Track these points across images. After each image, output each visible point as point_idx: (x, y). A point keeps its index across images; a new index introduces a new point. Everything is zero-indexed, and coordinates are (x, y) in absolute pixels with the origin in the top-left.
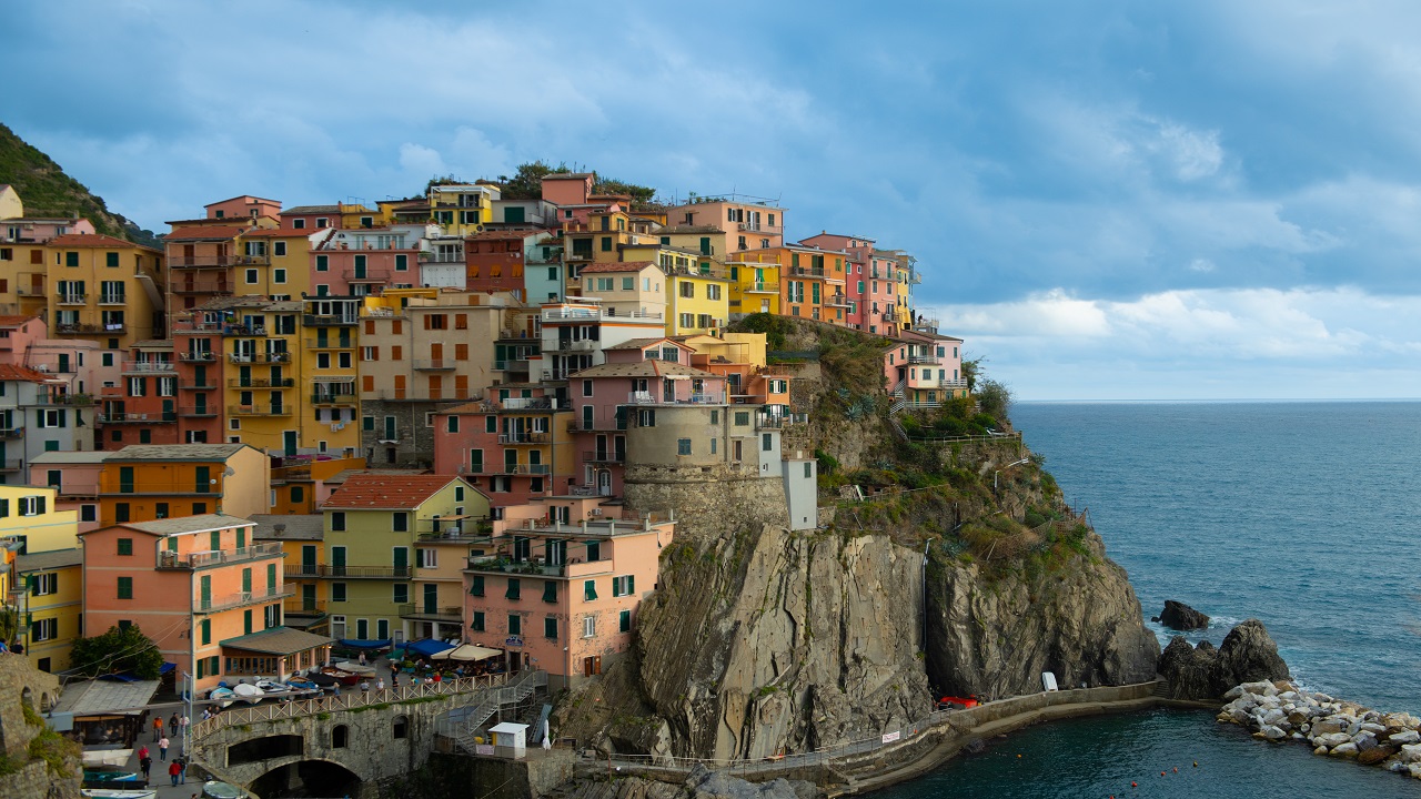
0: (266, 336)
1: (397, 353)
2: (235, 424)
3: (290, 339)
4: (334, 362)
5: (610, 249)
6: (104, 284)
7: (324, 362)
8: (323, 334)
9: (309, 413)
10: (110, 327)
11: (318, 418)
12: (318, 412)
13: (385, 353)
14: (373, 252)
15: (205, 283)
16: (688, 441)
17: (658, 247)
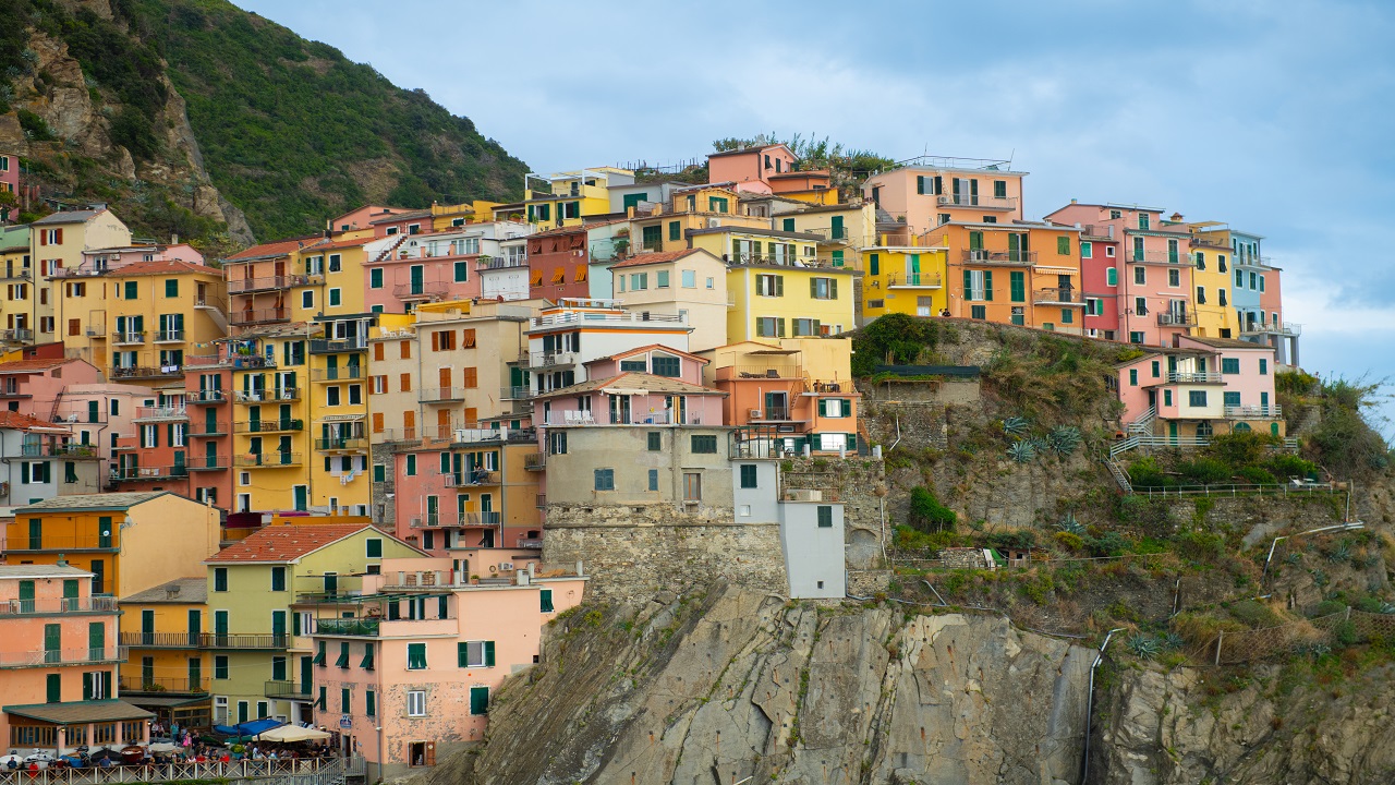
0: (275, 368)
1: (405, 382)
2: (246, 481)
3: (301, 371)
4: (345, 396)
5: (678, 238)
6: (163, 318)
7: (334, 399)
8: (332, 362)
9: (318, 460)
10: (165, 370)
11: (328, 468)
12: (328, 461)
13: (395, 384)
14: (430, 260)
15: (263, 310)
16: (610, 472)
17: (727, 230)
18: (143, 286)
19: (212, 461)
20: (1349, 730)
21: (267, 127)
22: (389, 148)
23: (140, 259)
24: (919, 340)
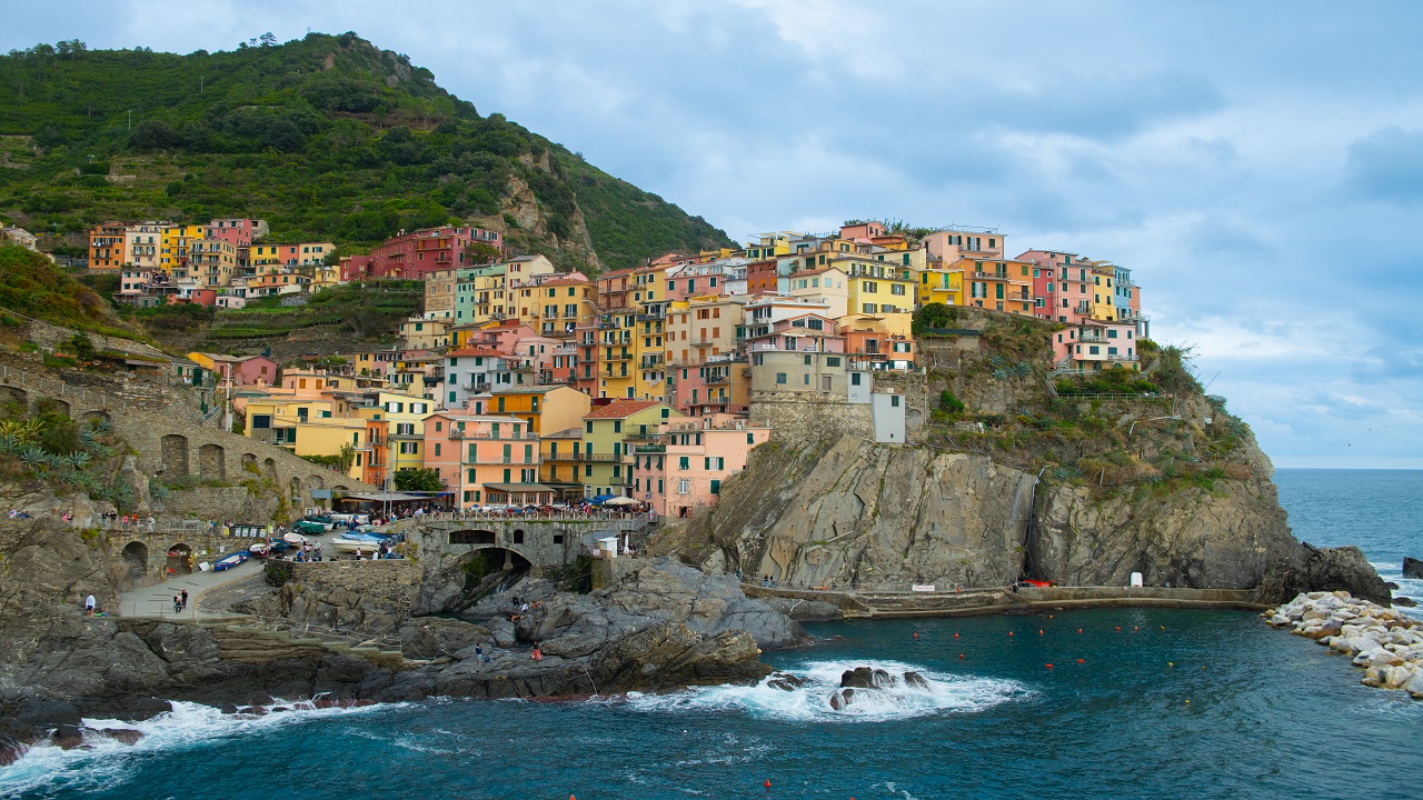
0: (620, 328)
1: (684, 334)
2: (604, 384)
3: (632, 330)
4: (653, 342)
5: (823, 263)
6: (567, 306)
7: (648, 344)
8: (648, 325)
9: (640, 374)
10: (567, 331)
11: (644, 378)
12: (644, 375)
13: (678, 336)
14: (699, 276)
15: (616, 302)
16: (785, 375)
17: (849, 259)
18: (558, 291)
19: (588, 374)
20: (1171, 520)
21: (624, 233)
22: (684, 246)
23: (557, 278)
24: (947, 316)
